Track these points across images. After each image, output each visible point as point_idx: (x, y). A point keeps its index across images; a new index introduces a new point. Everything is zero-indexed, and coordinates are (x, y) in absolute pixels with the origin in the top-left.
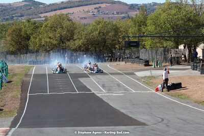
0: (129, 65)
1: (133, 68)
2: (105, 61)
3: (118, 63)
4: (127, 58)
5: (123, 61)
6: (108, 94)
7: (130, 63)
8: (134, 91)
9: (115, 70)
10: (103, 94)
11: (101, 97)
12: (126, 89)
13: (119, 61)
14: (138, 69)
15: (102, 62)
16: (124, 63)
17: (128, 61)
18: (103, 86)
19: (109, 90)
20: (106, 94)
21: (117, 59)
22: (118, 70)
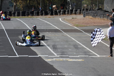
0: (89, 19)
1: (94, 23)
2: (56, 14)
3: (74, 16)
4: (87, 10)
5: (80, 13)
6: (61, 59)
7: (91, 17)
8: (99, 56)
9: (70, 25)
10: (54, 59)
11: (51, 64)
12: (86, 53)
13: (75, 14)
14: (102, 24)
15: (52, 14)
16: (81, 16)
17: (88, 14)
18: (54, 48)
19: (63, 53)
20: (57, 59)
21: (72, 11)
22: (75, 25)
